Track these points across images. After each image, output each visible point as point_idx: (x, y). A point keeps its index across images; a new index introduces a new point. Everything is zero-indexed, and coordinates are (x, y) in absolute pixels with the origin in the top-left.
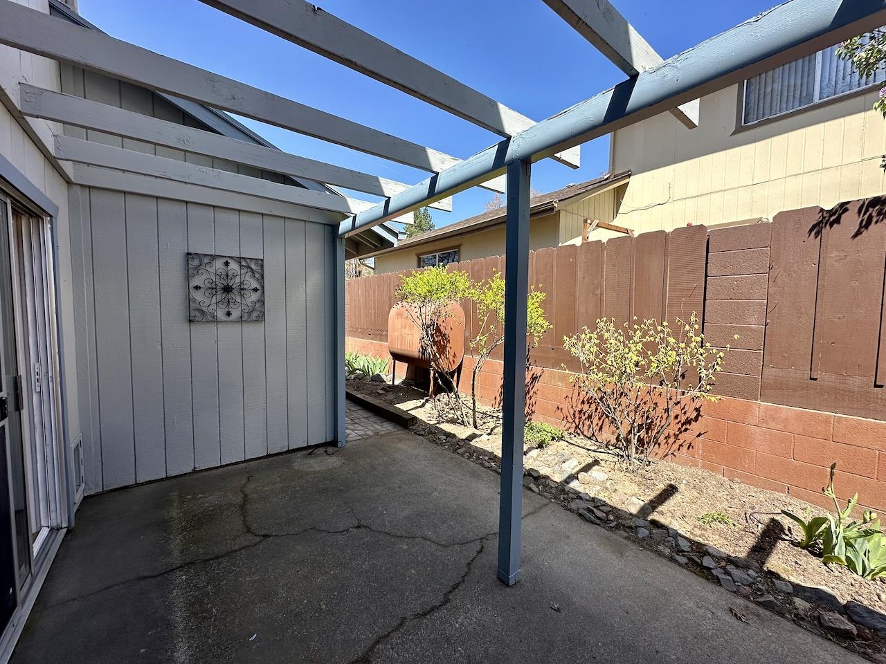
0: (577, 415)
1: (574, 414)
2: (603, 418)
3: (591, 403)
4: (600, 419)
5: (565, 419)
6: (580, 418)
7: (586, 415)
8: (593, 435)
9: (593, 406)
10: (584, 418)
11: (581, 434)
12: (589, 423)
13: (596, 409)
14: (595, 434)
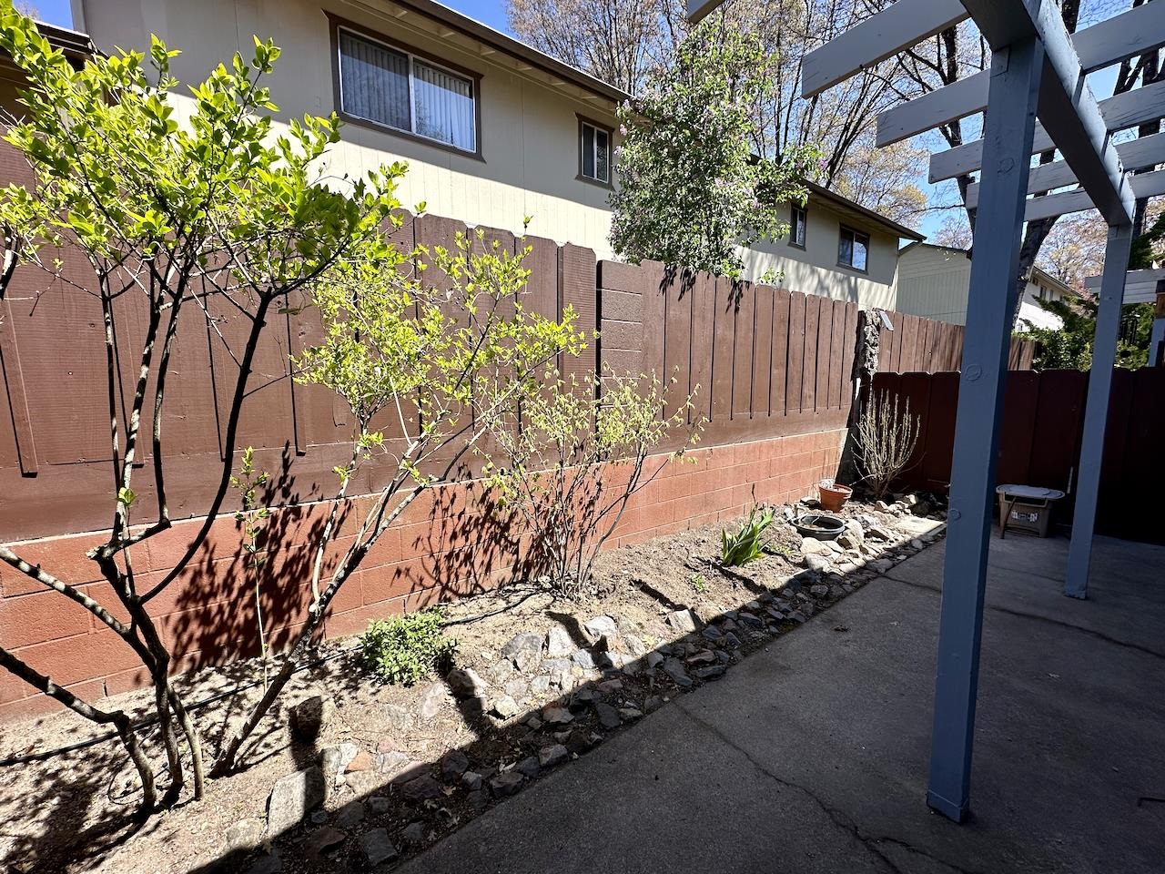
0: (443, 566)
1: (437, 568)
2: (491, 548)
3: (469, 531)
4: (485, 552)
5: (417, 588)
6: (449, 568)
7: (462, 557)
8: (477, 585)
9: (473, 536)
10: (456, 564)
11: (453, 596)
12: (469, 567)
13: (479, 538)
14: (480, 582)
